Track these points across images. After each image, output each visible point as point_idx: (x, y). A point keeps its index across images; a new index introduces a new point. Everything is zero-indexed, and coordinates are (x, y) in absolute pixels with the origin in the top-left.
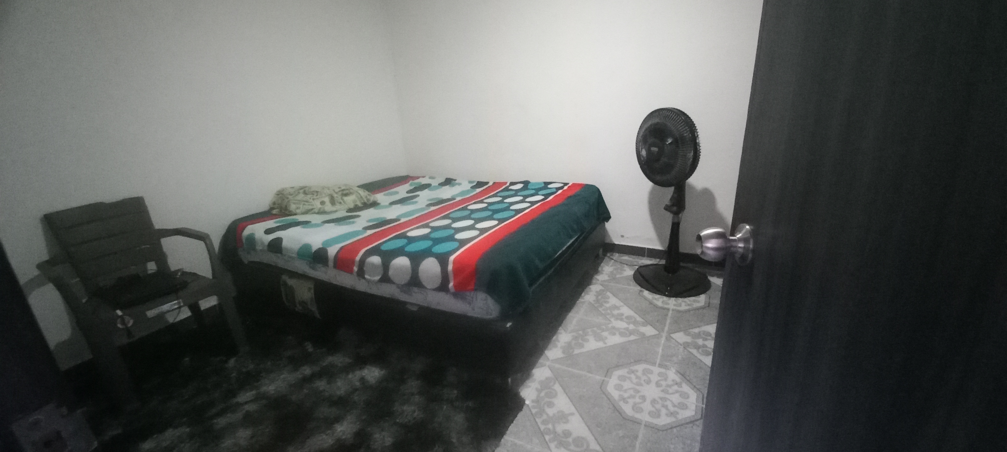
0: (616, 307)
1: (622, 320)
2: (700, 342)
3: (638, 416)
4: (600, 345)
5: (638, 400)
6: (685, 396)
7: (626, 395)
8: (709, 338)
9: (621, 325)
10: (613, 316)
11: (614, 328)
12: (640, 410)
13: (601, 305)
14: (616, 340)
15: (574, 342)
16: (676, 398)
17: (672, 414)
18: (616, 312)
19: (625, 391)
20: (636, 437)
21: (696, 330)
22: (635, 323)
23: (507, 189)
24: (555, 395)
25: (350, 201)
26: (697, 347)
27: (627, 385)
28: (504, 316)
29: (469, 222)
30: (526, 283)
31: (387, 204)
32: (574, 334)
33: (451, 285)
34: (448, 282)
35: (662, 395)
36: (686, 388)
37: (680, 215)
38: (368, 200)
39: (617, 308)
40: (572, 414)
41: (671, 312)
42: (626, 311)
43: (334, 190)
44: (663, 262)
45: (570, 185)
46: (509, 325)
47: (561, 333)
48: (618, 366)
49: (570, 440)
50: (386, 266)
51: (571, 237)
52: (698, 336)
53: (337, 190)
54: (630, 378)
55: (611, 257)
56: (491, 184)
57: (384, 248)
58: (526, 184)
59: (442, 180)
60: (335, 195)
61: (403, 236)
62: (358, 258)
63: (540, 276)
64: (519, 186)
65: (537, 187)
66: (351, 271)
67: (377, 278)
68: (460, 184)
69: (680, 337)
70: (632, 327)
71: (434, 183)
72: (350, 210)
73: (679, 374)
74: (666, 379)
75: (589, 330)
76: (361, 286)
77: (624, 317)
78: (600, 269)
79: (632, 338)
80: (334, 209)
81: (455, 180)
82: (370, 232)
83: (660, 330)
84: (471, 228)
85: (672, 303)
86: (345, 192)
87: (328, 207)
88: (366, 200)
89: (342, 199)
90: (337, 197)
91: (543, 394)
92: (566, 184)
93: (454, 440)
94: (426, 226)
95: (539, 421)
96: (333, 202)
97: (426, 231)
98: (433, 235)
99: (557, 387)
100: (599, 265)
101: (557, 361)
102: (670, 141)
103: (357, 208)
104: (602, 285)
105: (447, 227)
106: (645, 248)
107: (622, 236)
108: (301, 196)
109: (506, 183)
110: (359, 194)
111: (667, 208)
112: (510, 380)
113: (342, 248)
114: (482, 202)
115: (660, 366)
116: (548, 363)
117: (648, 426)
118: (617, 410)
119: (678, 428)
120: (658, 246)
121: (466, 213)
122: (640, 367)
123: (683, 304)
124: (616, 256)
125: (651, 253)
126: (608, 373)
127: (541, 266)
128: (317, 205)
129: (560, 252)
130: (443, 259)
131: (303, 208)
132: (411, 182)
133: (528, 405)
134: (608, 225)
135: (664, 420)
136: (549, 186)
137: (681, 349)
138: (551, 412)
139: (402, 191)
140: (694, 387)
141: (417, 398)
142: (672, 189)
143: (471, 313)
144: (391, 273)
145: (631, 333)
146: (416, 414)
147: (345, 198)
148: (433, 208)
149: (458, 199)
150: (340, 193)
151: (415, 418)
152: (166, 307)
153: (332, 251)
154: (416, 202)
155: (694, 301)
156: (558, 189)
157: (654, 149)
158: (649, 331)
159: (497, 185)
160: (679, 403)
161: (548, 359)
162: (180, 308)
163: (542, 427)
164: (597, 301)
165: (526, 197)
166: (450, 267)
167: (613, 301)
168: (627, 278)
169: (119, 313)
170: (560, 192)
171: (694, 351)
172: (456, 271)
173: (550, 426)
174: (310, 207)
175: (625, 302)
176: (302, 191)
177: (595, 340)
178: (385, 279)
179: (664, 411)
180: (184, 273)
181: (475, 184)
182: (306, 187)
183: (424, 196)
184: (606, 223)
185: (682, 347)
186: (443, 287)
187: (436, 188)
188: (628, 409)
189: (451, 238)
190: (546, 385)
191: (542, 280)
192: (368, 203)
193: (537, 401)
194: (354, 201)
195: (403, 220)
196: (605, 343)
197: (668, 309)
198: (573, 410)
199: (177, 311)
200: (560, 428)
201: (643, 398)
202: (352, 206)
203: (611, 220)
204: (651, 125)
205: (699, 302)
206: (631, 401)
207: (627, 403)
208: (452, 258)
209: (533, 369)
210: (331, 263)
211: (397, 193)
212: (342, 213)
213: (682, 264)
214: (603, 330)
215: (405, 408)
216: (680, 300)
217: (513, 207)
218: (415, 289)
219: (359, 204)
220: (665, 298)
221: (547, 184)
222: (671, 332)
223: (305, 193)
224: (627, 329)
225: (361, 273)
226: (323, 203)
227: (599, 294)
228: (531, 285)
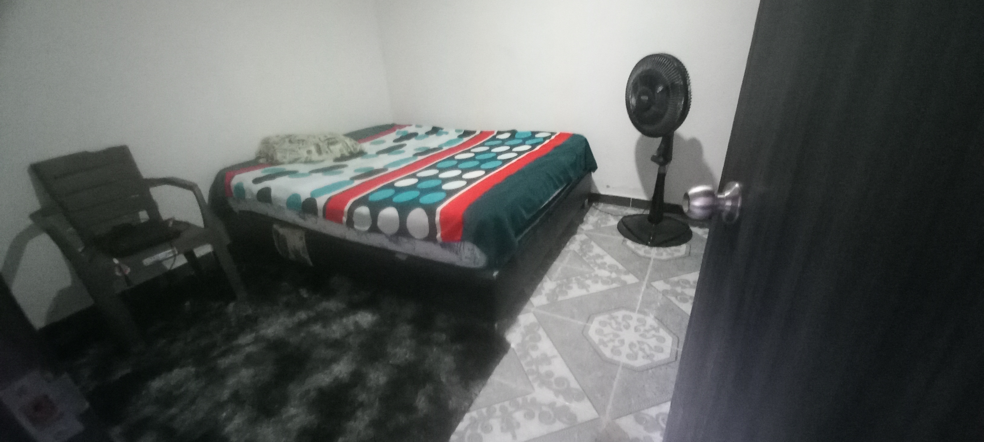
0: (599, 256)
1: (605, 269)
2: (679, 289)
3: (616, 358)
4: (583, 292)
5: (617, 343)
6: (661, 340)
7: (606, 339)
8: (687, 286)
9: (604, 273)
10: (596, 264)
11: (596, 276)
12: (619, 353)
13: (585, 254)
14: (599, 287)
15: (558, 290)
16: (653, 342)
17: (648, 356)
18: (599, 261)
19: (605, 336)
20: (613, 378)
21: (676, 279)
22: (618, 271)
23: (494, 138)
24: (539, 339)
25: (337, 150)
26: (676, 295)
27: (607, 330)
28: (490, 266)
29: (456, 173)
30: (512, 232)
31: (374, 152)
32: (559, 282)
33: (439, 235)
34: (436, 233)
35: (640, 339)
36: (663, 332)
37: (667, 166)
38: (355, 149)
39: (602, 257)
40: (554, 357)
41: (651, 263)
42: (609, 260)
43: (320, 139)
44: (647, 212)
45: (557, 134)
46: (495, 274)
47: (546, 281)
48: (599, 313)
49: (552, 380)
50: (374, 216)
51: (557, 188)
52: (677, 283)
53: (323, 138)
54: (610, 324)
55: (596, 207)
56: (478, 133)
57: (371, 198)
58: (513, 133)
59: (429, 129)
60: (321, 144)
61: (391, 186)
62: (347, 208)
63: (525, 227)
64: (507, 136)
65: (523, 137)
66: (340, 221)
67: (367, 228)
68: (447, 133)
69: (660, 285)
70: (614, 275)
71: (421, 132)
72: (337, 160)
73: (657, 320)
74: (644, 325)
75: (574, 278)
76: (351, 236)
77: (607, 266)
78: (585, 219)
79: (615, 285)
80: (320, 158)
81: (442, 129)
82: (357, 182)
83: (641, 278)
84: (459, 178)
85: (654, 252)
86: (331, 141)
87: (315, 156)
88: (352, 149)
89: (329, 149)
90: (323, 146)
91: (527, 338)
92: (553, 134)
93: (444, 380)
94: (414, 176)
95: (523, 363)
96: (319, 151)
97: (413, 181)
98: (420, 186)
99: (541, 332)
100: (584, 214)
101: (543, 307)
102: (660, 89)
103: (343, 158)
104: (587, 235)
105: (435, 177)
106: (629, 199)
107: (608, 187)
108: (287, 145)
109: (493, 132)
110: (346, 144)
111: (654, 159)
112: (496, 325)
113: (330, 199)
114: (469, 151)
115: (640, 312)
116: (533, 310)
117: (626, 367)
118: (597, 352)
119: (653, 370)
120: (643, 197)
121: (454, 163)
122: (620, 314)
123: (665, 254)
124: (601, 206)
125: (636, 203)
126: (589, 319)
127: (527, 216)
128: (303, 153)
129: (547, 202)
130: (430, 210)
131: (290, 157)
132: (398, 130)
133: (513, 350)
134: (595, 176)
135: (640, 362)
136: (537, 136)
137: (660, 297)
138: (534, 354)
139: (389, 140)
140: (670, 332)
141: (408, 342)
142: (660, 139)
143: (459, 263)
144: (379, 224)
145: (613, 281)
146: (407, 356)
147: (332, 147)
148: (420, 158)
149: (445, 148)
150: (326, 142)
151: (406, 360)
152: (161, 255)
153: (321, 201)
154: (403, 152)
155: (675, 251)
156: (545, 139)
157: (645, 98)
158: (630, 279)
159: (484, 134)
160: (656, 347)
161: (533, 306)
162: (175, 256)
163: (526, 368)
164: (581, 249)
165: (512, 147)
166: (437, 218)
167: (597, 250)
168: (611, 227)
169: (116, 261)
170: (547, 141)
171: (673, 299)
172: (445, 221)
173: (534, 367)
174: (296, 156)
175: (609, 251)
176: (287, 140)
177: (579, 287)
178: (374, 229)
179: (641, 354)
180: (176, 223)
181: (462, 133)
182: (291, 136)
183: (411, 146)
184: (592, 173)
185: (661, 294)
186: (431, 237)
187: (422, 137)
188: (607, 352)
189: (438, 189)
190: (530, 330)
191: (527, 231)
192: (355, 152)
193: (522, 344)
194: (341, 150)
195: (391, 170)
196: (588, 291)
197: (650, 259)
198: (555, 352)
199: (172, 260)
200: (543, 369)
201: (622, 342)
202: (339, 155)
203: (597, 171)
204: (642, 73)
205: (679, 251)
206: (611, 345)
207: (607, 346)
208: (439, 209)
209: (518, 314)
210: (320, 213)
211: (383, 142)
212: (329, 163)
213: (666, 215)
214: (587, 279)
215: (398, 350)
216: (661, 250)
217: (500, 157)
218: (405, 240)
219: (346, 154)
220: (647, 248)
221: (534, 133)
222: (652, 279)
223: (290, 142)
224: (609, 277)
225: (350, 223)
226: (309, 152)
227: (583, 242)
228: (517, 235)
